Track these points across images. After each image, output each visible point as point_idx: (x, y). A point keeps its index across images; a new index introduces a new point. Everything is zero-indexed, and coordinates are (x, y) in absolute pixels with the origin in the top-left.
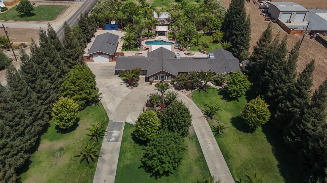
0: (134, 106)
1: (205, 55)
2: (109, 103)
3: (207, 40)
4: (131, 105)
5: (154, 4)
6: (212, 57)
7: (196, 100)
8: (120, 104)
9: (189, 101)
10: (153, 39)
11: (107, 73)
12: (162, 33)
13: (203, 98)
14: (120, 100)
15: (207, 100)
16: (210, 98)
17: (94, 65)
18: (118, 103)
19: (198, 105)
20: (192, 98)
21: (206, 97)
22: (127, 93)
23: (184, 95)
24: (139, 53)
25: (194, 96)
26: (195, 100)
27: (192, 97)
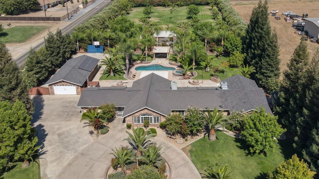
0: (90, 168)
1: (218, 85)
2: (52, 162)
3: (222, 63)
4: (86, 166)
5: (159, 22)
6: (225, 87)
7: (195, 156)
8: (70, 164)
9: (184, 159)
10: (147, 63)
11: (67, 112)
12: (163, 56)
13: (209, 154)
14: (71, 158)
15: (214, 156)
16: (220, 153)
17: (53, 100)
18: (65, 164)
19: (199, 166)
20: (189, 154)
21: (213, 151)
22: (87, 145)
23: (177, 148)
24: (123, 82)
25: (194, 149)
26: (194, 158)
27: (191, 151)
